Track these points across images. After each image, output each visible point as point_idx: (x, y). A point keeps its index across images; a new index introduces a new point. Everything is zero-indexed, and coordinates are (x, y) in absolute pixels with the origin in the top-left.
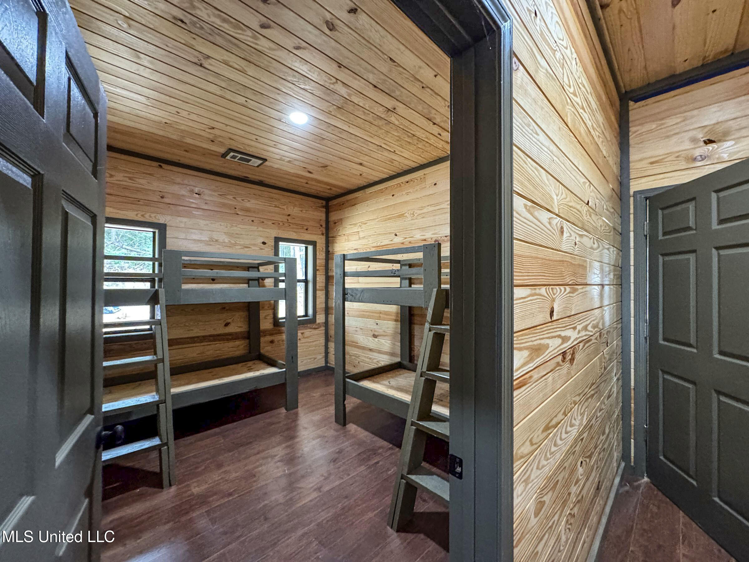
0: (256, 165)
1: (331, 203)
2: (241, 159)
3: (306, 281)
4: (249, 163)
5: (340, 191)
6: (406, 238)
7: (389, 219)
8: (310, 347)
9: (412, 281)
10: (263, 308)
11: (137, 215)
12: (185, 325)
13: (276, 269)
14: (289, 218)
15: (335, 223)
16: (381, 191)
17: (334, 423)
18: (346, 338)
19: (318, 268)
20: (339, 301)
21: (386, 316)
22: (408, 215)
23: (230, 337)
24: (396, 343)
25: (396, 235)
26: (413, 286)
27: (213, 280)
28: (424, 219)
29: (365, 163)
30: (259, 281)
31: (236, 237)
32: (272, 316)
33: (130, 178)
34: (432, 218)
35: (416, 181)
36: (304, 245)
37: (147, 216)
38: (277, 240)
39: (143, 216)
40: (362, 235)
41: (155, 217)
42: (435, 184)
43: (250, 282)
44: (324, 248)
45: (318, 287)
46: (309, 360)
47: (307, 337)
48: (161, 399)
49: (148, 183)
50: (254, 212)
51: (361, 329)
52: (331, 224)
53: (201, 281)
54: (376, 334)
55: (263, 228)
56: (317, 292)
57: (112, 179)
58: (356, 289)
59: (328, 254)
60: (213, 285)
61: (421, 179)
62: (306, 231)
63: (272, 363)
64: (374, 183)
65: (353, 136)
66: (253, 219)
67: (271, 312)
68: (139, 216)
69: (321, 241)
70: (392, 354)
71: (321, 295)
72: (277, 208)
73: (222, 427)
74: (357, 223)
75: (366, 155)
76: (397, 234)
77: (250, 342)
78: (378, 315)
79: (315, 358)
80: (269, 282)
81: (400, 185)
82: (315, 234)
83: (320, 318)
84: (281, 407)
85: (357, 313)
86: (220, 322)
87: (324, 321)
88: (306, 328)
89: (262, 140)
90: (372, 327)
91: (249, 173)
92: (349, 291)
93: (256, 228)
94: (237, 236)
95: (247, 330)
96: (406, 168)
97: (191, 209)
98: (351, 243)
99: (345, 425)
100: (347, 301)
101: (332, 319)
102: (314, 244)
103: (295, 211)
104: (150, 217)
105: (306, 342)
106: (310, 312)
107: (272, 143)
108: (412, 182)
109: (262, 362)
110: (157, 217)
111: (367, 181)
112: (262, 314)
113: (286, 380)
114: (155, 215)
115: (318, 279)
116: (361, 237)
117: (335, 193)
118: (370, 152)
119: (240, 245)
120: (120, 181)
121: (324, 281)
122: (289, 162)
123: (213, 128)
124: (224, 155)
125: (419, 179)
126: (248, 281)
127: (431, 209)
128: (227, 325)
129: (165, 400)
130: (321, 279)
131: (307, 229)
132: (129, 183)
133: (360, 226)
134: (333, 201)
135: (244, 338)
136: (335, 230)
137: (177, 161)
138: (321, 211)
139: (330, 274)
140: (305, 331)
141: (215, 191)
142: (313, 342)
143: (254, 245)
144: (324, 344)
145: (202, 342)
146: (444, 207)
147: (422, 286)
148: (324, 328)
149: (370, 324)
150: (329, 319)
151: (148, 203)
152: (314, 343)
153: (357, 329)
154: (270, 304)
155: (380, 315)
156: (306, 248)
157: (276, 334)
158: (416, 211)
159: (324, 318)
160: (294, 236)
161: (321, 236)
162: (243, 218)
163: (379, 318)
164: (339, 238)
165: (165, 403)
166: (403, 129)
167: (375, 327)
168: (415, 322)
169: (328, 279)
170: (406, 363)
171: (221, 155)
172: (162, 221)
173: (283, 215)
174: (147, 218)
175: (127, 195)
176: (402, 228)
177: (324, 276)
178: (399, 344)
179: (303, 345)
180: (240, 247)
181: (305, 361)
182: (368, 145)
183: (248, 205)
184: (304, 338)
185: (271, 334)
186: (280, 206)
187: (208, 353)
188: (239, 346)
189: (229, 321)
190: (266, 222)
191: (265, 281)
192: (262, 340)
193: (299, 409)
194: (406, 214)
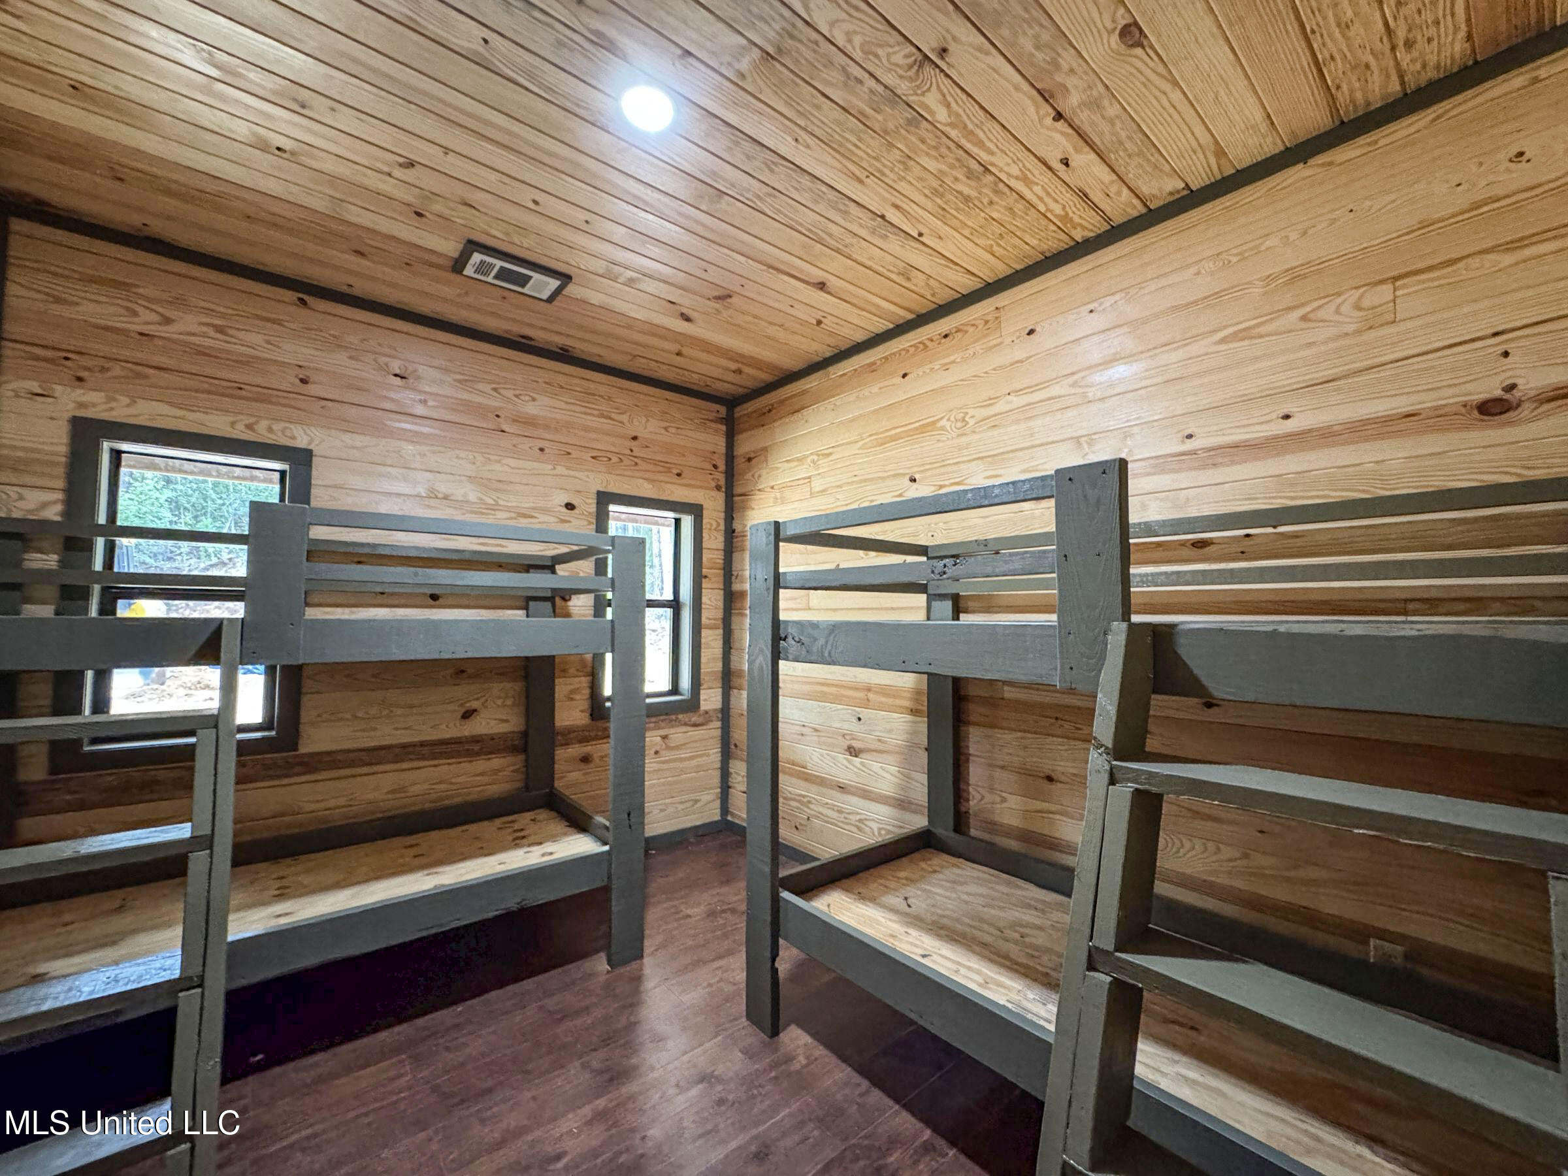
0: (545, 296)
1: (739, 411)
2: (503, 274)
3: (675, 605)
4: (525, 290)
5: (766, 377)
6: (941, 487)
7: (893, 439)
8: (683, 771)
9: (962, 604)
10: (564, 671)
11: (233, 424)
12: (355, 717)
13: (601, 568)
14: (633, 444)
15: (750, 460)
16: (872, 368)
17: (744, 1021)
18: (782, 754)
19: (705, 571)
20: (761, 658)
21: (883, 699)
22: (948, 425)
23: (476, 748)
24: (914, 775)
25: (913, 480)
26: (962, 615)
27: (434, 597)
28: (996, 432)
29: (833, 282)
30: (556, 600)
31: (496, 490)
32: (587, 692)
33: (220, 329)
34: (1022, 426)
35: (971, 329)
36: (671, 515)
37: (262, 426)
38: (604, 499)
39: (249, 427)
40: (817, 485)
41: (283, 431)
42: (1031, 332)
43: (531, 603)
44: (722, 523)
45: (704, 620)
46: (681, 807)
47: (673, 748)
48: (190, 973)
49: (268, 342)
50: (547, 427)
51: (816, 730)
52: (740, 463)
53: (403, 601)
54: (856, 744)
55: (568, 468)
56: (704, 633)
57: (165, 328)
58: (814, 625)
59: (732, 538)
60: (434, 610)
61: (987, 322)
62: (676, 479)
63: (579, 823)
64: (853, 347)
65: (806, 181)
66: (541, 444)
67: (584, 681)
68: (240, 427)
69: (713, 505)
70: (903, 804)
71: (712, 641)
72: (603, 420)
73: (420, 1022)
74: (805, 457)
75: (838, 251)
76: (917, 477)
77: (526, 760)
78: (861, 695)
79: (696, 801)
80: (581, 605)
81: (926, 346)
82: (701, 487)
83: (711, 699)
84: (597, 951)
85: (807, 688)
86: (451, 707)
87: (719, 705)
88: (672, 724)
89: (550, 205)
90: (846, 726)
91: (531, 325)
92: (792, 630)
93: (550, 467)
94: (500, 485)
95: (522, 728)
96: (944, 296)
97: (380, 413)
98: (791, 506)
99: (775, 1032)
100: (787, 659)
101: (741, 700)
102: (696, 511)
103: (648, 427)
104: (270, 430)
105: (674, 760)
106: (685, 682)
107: (581, 216)
108: (960, 335)
109: (554, 814)
110: (288, 433)
111: (831, 341)
112: (562, 688)
113: (609, 877)
114: (283, 425)
115: (704, 599)
116: (817, 489)
117: (751, 384)
118: (849, 239)
119: (508, 509)
120: (194, 335)
121: (721, 604)
122: (630, 282)
123: (411, 164)
124: (458, 265)
125: (980, 323)
126: (527, 601)
127: (1017, 401)
128: (468, 715)
129: (202, 978)
130: (713, 599)
131: (679, 475)
132: (214, 342)
133: (813, 462)
134: (745, 406)
135: (514, 750)
136: (748, 476)
137: (344, 289)
138: (716, 430)
139: (736, 587)
140: (672, 731)
141: (446, 370)
142: (692, 758)
143: (544, 510)
144: (718, 765)
145: (402, 761)
146: (1063, 392)
147: (1054, 617)
148: (718, 724)
149: (841, 717)
150: (733, 701)
151: (264, 396)
152: (694, 763)
153: (804, 730)
154: (583, 662)
155: (866, 696)
156: (678, 522)
157: (597, 738)
158: (971, 412)
159: (720, 698)
160: (646, 490)
161: (715, 493)
162: (516, 440)
163: (866, 703)
164: (759, 496)
165: (200, 986)
166: (960, 146)
167: (855, 727)
168: (973, 718)
169: (731, 599)
170: (945, 832)
171: (450, 264)
172: (301, 442)
173: (622, 437)
174: (262, 433)
175: (208, 371)
176: (928, 460)
177: (722, 592)
178: (924, 778)
179: (665, 766)
180: (508, 515)
181: (671, 810)
182: (845, 213)
183: (531, 409)
184: (668, 748)
185: (584, 740)
186: (613, 416)
187: (416, 789)
188: (499, 771)
189: (475, 705)
190: (575, 453)
191: (570, 603)
192: (561, 754)
193: (647, 961)
194: (944, 422)
